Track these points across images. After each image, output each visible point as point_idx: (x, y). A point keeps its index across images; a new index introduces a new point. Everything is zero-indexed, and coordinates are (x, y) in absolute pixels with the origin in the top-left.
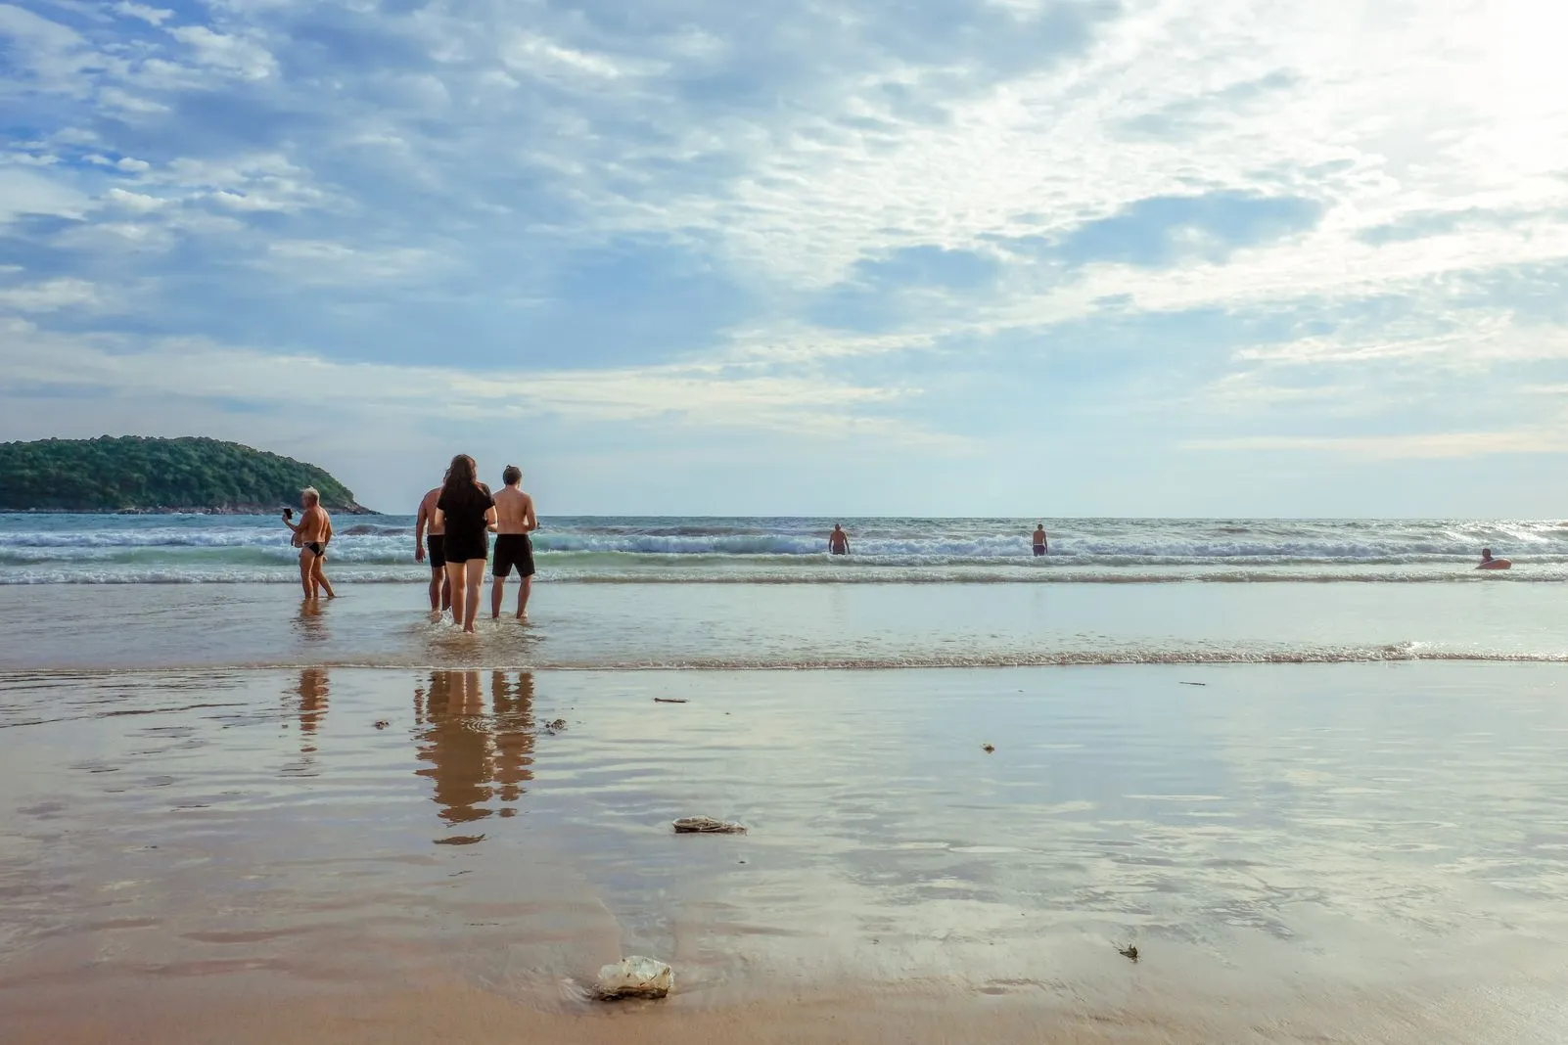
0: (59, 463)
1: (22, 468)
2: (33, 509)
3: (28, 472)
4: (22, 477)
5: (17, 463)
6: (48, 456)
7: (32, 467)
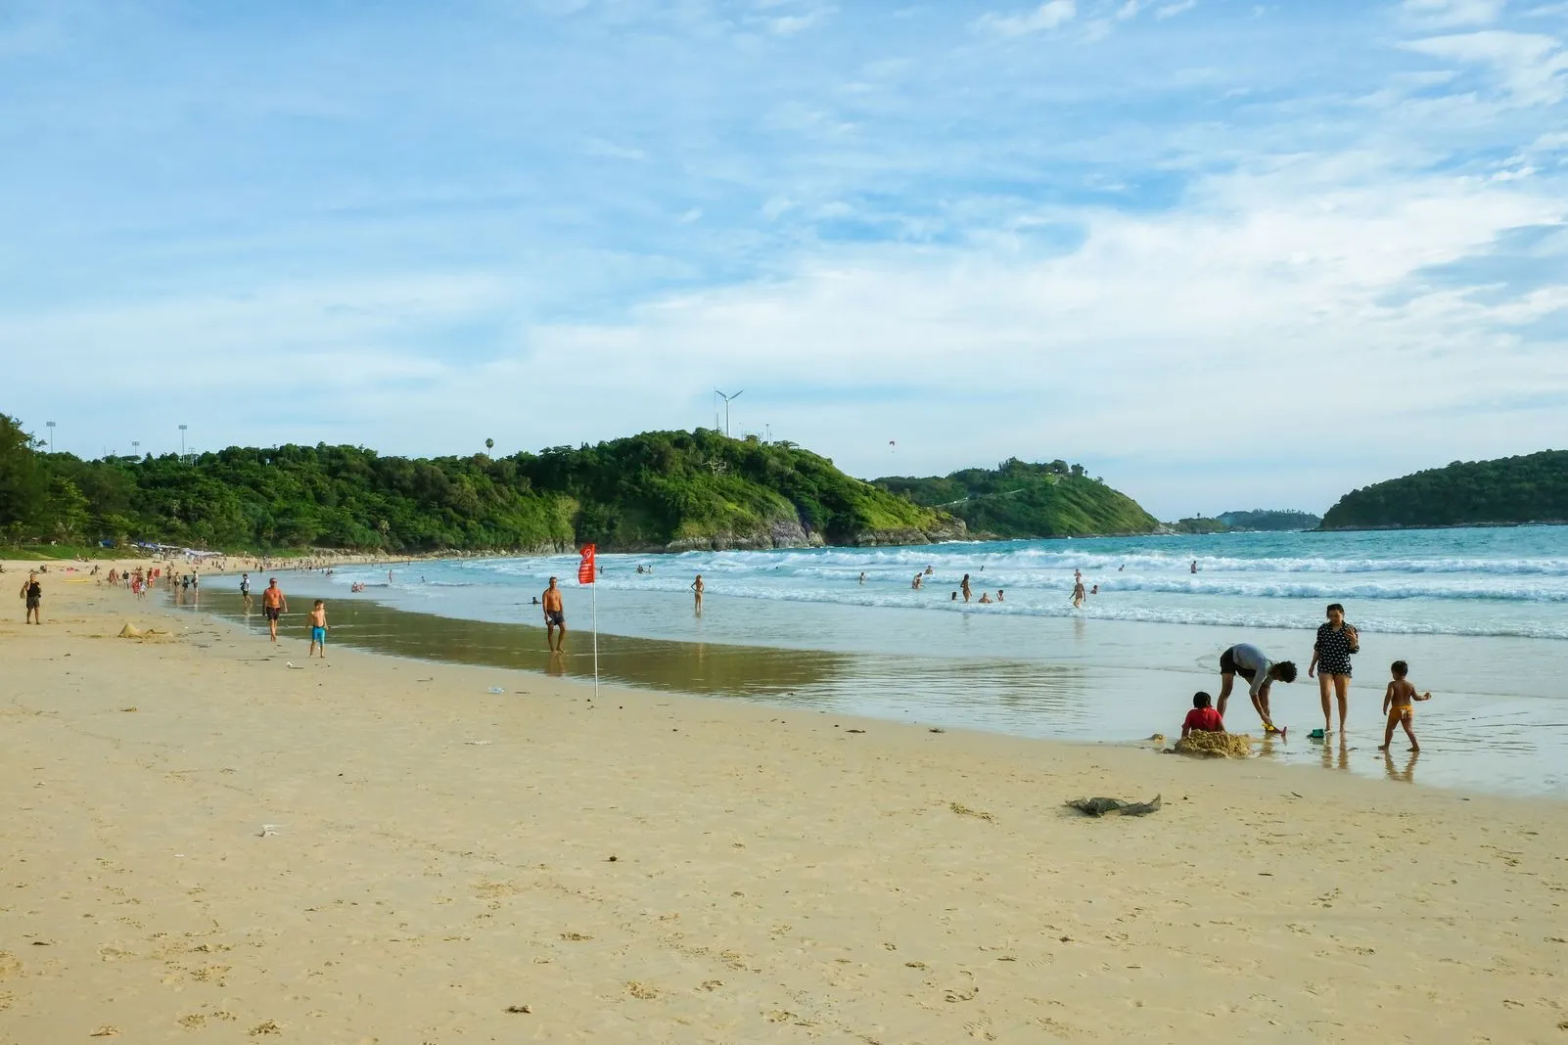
0: (1555, 474)
1: (1520, 481)
2: (1533, 521)
3: (1527, 486)
4: (1521, 491)
5: (1516, 477)
6: (1545, 468)
7: (1528, 480)
